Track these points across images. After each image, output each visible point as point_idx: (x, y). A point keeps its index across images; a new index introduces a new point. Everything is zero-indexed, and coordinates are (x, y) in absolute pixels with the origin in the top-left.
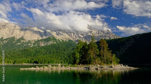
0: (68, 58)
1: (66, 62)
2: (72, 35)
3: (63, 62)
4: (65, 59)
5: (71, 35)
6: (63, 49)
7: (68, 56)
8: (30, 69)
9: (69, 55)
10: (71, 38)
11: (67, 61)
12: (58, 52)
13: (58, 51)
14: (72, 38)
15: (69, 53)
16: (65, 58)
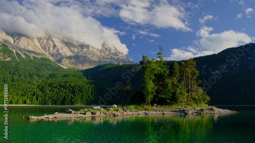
0: (40, 93)
1: (36, 102)
2: (49, 48)
3: (28, 101)
4: (33, 95)
5: (47, 48)
6: (28, 75)
7: (41, 90)
8: (44, 117)
9: (42, 88)
10: (47, 54)
11: (37, 100)
12: (15, 79)
13: (16, 77)
14: (49, 53)
15: (43, 83)
16: (32, 93)
